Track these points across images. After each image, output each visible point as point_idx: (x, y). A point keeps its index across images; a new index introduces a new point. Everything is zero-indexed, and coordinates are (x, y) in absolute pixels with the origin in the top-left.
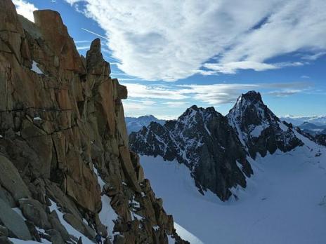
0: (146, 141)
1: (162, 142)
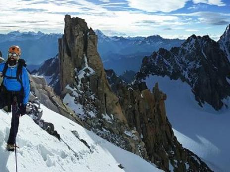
0: (156, 64)
1: (169, 64)
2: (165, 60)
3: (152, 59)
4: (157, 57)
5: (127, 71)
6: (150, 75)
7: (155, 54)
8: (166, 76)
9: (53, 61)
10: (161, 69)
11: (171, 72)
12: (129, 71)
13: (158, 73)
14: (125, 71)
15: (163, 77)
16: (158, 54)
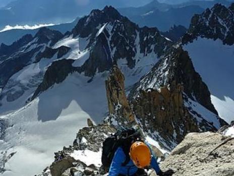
2: (220, 20)
3: (204, 18)
4: (210, 16)
5: (175, 26)
6: (199, 38)
7: (208, 11)
8: (218, 39)
9: (88, 19)
10: (214, 30)
11: (226, 35)
12: (177, 25)
13: (209, 36)
14: (173, 26)
15: (215, 40)
16: (212, 12)
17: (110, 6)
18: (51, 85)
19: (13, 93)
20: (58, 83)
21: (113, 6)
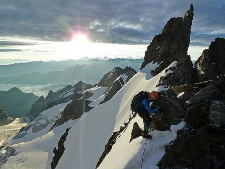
17: (130, 67)
18: (67, 120)
19: (38, 125)
20: (73, 119)
21: (132, 67)
